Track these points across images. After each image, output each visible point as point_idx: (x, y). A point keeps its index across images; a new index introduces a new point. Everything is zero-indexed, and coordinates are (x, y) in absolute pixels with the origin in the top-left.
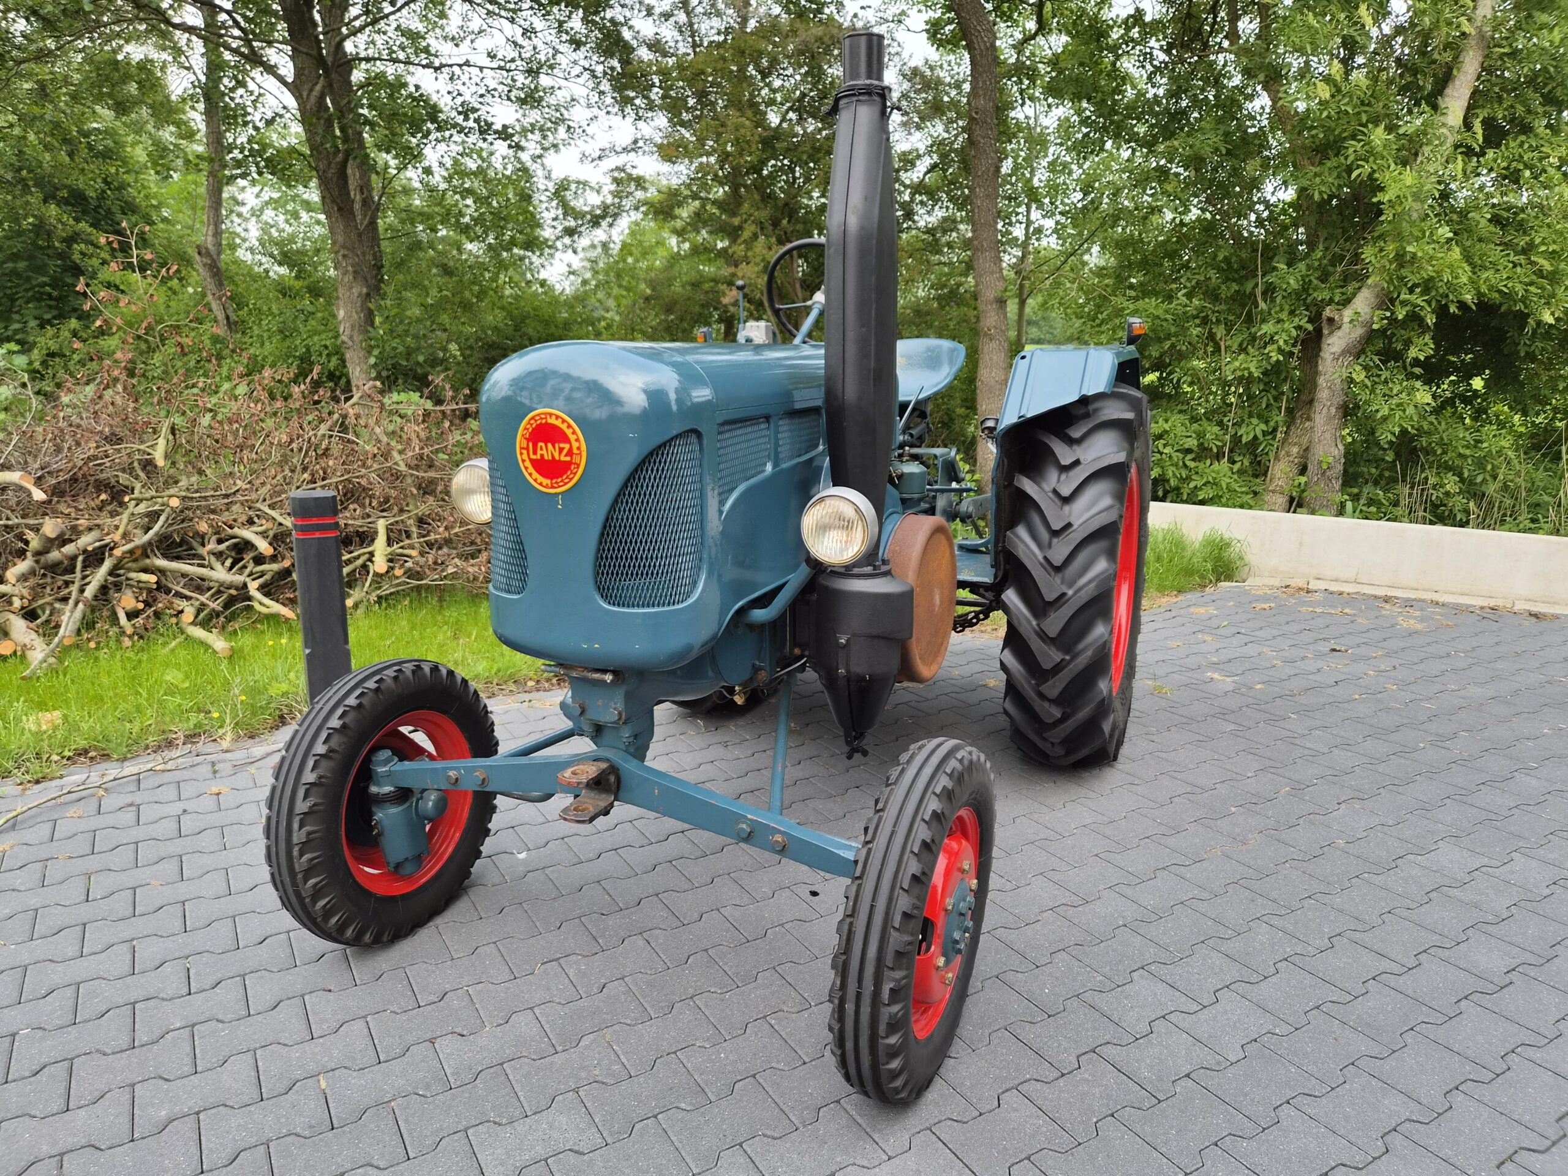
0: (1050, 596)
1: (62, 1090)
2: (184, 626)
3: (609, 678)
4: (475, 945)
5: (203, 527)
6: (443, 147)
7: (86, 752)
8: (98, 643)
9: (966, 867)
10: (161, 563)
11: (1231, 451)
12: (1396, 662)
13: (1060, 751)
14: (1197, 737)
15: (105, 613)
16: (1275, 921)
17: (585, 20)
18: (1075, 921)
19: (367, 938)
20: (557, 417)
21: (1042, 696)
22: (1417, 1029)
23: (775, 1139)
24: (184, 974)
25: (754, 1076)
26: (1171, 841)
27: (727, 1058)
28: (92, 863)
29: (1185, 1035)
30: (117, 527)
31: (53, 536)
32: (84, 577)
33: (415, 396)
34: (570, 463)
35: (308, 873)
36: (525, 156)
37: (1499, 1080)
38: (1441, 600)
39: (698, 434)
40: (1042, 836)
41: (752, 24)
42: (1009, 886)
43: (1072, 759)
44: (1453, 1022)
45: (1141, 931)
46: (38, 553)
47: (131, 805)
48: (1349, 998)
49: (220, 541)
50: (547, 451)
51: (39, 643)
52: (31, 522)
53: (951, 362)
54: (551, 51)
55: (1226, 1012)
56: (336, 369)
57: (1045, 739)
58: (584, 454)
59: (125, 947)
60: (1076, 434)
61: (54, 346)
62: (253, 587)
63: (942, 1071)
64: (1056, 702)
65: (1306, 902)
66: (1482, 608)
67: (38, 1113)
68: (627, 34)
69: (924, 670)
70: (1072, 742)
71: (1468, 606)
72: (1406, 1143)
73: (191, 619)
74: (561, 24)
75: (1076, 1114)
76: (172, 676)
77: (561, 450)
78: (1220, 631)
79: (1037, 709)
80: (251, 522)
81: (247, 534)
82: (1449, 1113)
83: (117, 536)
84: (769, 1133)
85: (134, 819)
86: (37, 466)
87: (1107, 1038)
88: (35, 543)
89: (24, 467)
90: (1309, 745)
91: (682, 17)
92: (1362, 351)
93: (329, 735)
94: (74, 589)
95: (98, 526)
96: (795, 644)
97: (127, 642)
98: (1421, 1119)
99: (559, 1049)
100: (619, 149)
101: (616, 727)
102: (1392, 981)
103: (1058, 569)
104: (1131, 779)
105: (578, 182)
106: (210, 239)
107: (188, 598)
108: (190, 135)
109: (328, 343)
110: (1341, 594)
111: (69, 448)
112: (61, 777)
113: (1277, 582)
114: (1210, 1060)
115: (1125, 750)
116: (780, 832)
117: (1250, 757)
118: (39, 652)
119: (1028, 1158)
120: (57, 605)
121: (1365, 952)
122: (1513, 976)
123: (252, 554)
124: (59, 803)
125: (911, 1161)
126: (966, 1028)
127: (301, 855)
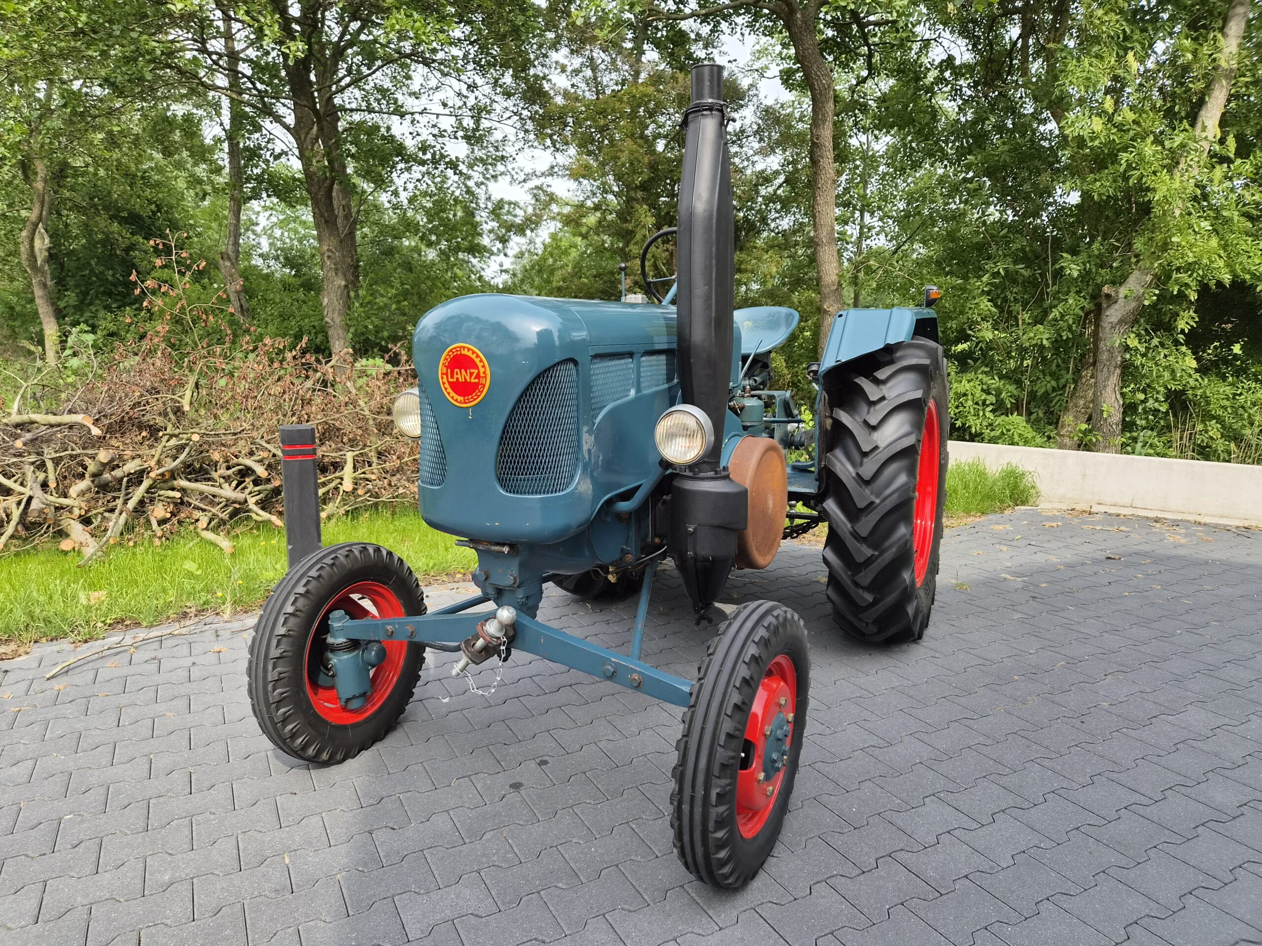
0: (861, 504)
1: (94, 859)
2: (199, 530)
3: (506, 549)
4: (406, 764)
5: (216, 456)
6: (406, 175)
7: (123, 621)
8: (135, 543)
9: (783, 702)
10: (184, 483)
11: (1028, 403)
12: (1162, 568)
13: (873, 629)
14: (990, 623)
15: (142, 520)
16: (1046, 763)
17: (515, 77)
18: (881, 758)
19: (325, 756)
20: (469, 350)
21: (857, 584)
22: (1160, 847)
23: (630, 911)
24: (187, 779)
25: (617, 866)
26: (963, 700)
27: (596, 851)
28: (124, 699)
29: (965, 846)
30: (153, 456)
31: (105, 461)
32: (127, 494)
33: (379, 361)
34: (477, 384)
35: (279, 703)
36: (471, 183)
37: (1227, 887)
38: (1203, 521)
39: (575, 362)
40: (857, 694)
41: (643, 76)
42: (828, 731)
43: (883, 636)
44: (1191, 843)
45: (934, 768)
46: (94, 475)
47: (154, 659)
48: (1103, 822)
49: (228, 468)
50: (462, 376)
51: (91, 541)
52: (90, 452)
53: (788, 324)
54: (488, 101)
55: (1000, 830)
56: (322, 343)
57: (861, 620)
58: (488, 377)
59: (145, 759)
60: (882, 374)
61: (112, 328)
62: (252, 501)
63: (765, 866)
64: (869, 589)
65: (1073, 750)
66: (1237, 527)
67: (75, 875)
68: (546, 86)
69: (760, 560)
70: (883, 621)
71: (1225, 526)
72: (1145, 932)
73: (205, 526)
74: (496, 80)
75: (872, 901)
76: (190, 566)
77: (471, 374)
78: (1014, 543)
79: (853, 595)
80: (251, 453)
81: (249, 462)
82: (1182, 912)
83: (153, 463)
84: (626, 907)
85: (156, 669)
86: (95, 411)
87: (901, 846)
88: (92, 467)
89: (86, 411)
90: (1083, 630)
91: (589, 73)
92: (1136, 321)
93: (296, 599)
94: (119, 502)
95: (139, 456)
96: (655, 535)
97: (157, 542)
98: (1158, 915)
99: (467, 841)
100: (538, 174)
101: (512, 589)
102: (1141, 810)
103: (867, 483)
104: (933, 653)
105: (510, 203)
106: (230, 247)
107: (203, 510)
108: (218, 170)
109: (316, 324)
110: (1118, 515)
111: (120, 398)
112: (104, 638)
113: (1064, 507)
114: (986, 866)
115: (929, 632)
116: (636, 671)
117: (1033, 638)
118: (91, 547)
119: (832, 933)
120: (106, 514)
121: (1119, 788)
122: (1244, 809)
123: (252, 478)
124: (102, 656)
125: (738, 931)
126: (787, 834)
127: (274, 690)
